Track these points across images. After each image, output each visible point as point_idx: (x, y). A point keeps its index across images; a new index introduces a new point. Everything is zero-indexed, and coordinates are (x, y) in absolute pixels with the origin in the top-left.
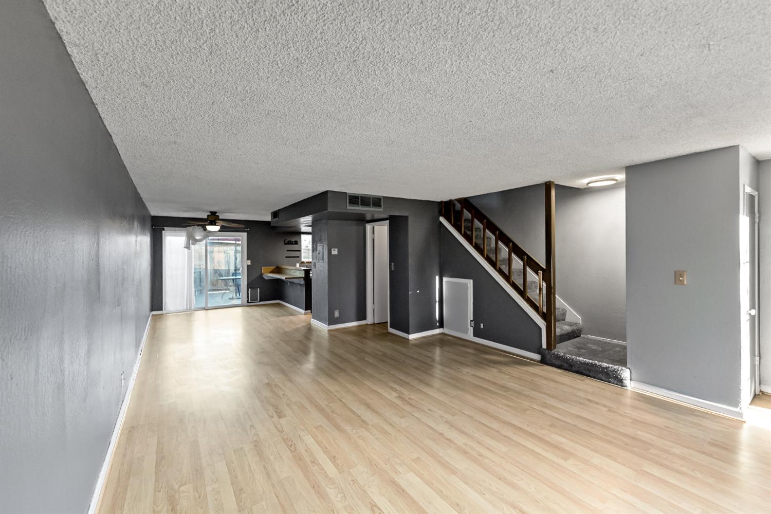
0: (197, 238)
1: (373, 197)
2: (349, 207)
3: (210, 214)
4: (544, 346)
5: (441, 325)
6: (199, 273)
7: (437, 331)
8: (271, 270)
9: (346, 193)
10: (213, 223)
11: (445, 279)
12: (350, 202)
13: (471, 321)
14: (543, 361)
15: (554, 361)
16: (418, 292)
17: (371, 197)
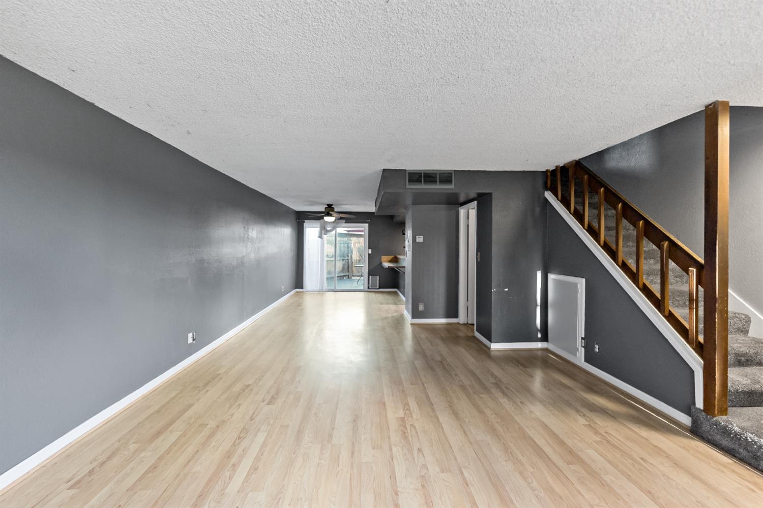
0: (328, 229)
1: (440, 172)
2: (408, 187)
3: (327, 206)
4: (700, 403)
5: (545, 338)
6: (347, 261)
7: (539, 345)
8: (389, 259)
9: (405, 170)
10: (328, 214)
11: (551, 277)
12: (409, 181)
13: (582, 338)
14: (696, 431)
15: (718, 438)
16: (507, 290)
17: (438, 172)
